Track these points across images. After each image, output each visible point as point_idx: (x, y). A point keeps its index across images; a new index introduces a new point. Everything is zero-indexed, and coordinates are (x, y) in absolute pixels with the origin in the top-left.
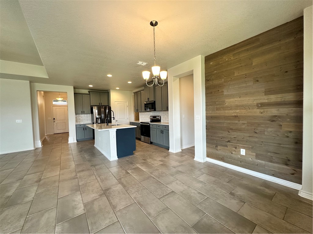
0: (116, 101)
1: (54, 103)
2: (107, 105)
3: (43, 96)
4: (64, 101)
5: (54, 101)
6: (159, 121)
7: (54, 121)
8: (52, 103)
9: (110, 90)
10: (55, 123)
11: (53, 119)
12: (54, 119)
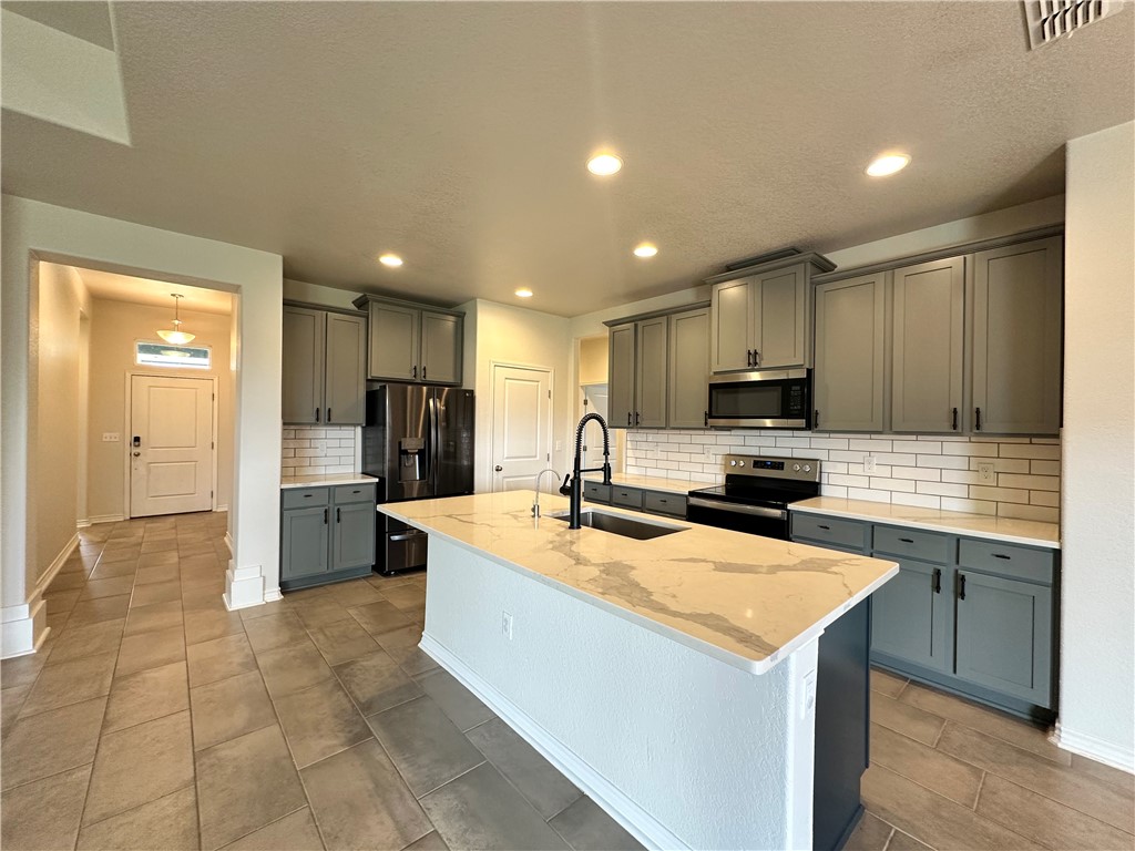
0: (501, 361)
1: (142, 358)
2: (450, 379)
3: (83, 319)
4: (196, 353)
5: (145, 349)
6: (811, 490)
7: (135, 450)
8: (134, 358)
9: (473, 299)
10: (137, 462)
11: (128, 439)
12: (137, 439)
